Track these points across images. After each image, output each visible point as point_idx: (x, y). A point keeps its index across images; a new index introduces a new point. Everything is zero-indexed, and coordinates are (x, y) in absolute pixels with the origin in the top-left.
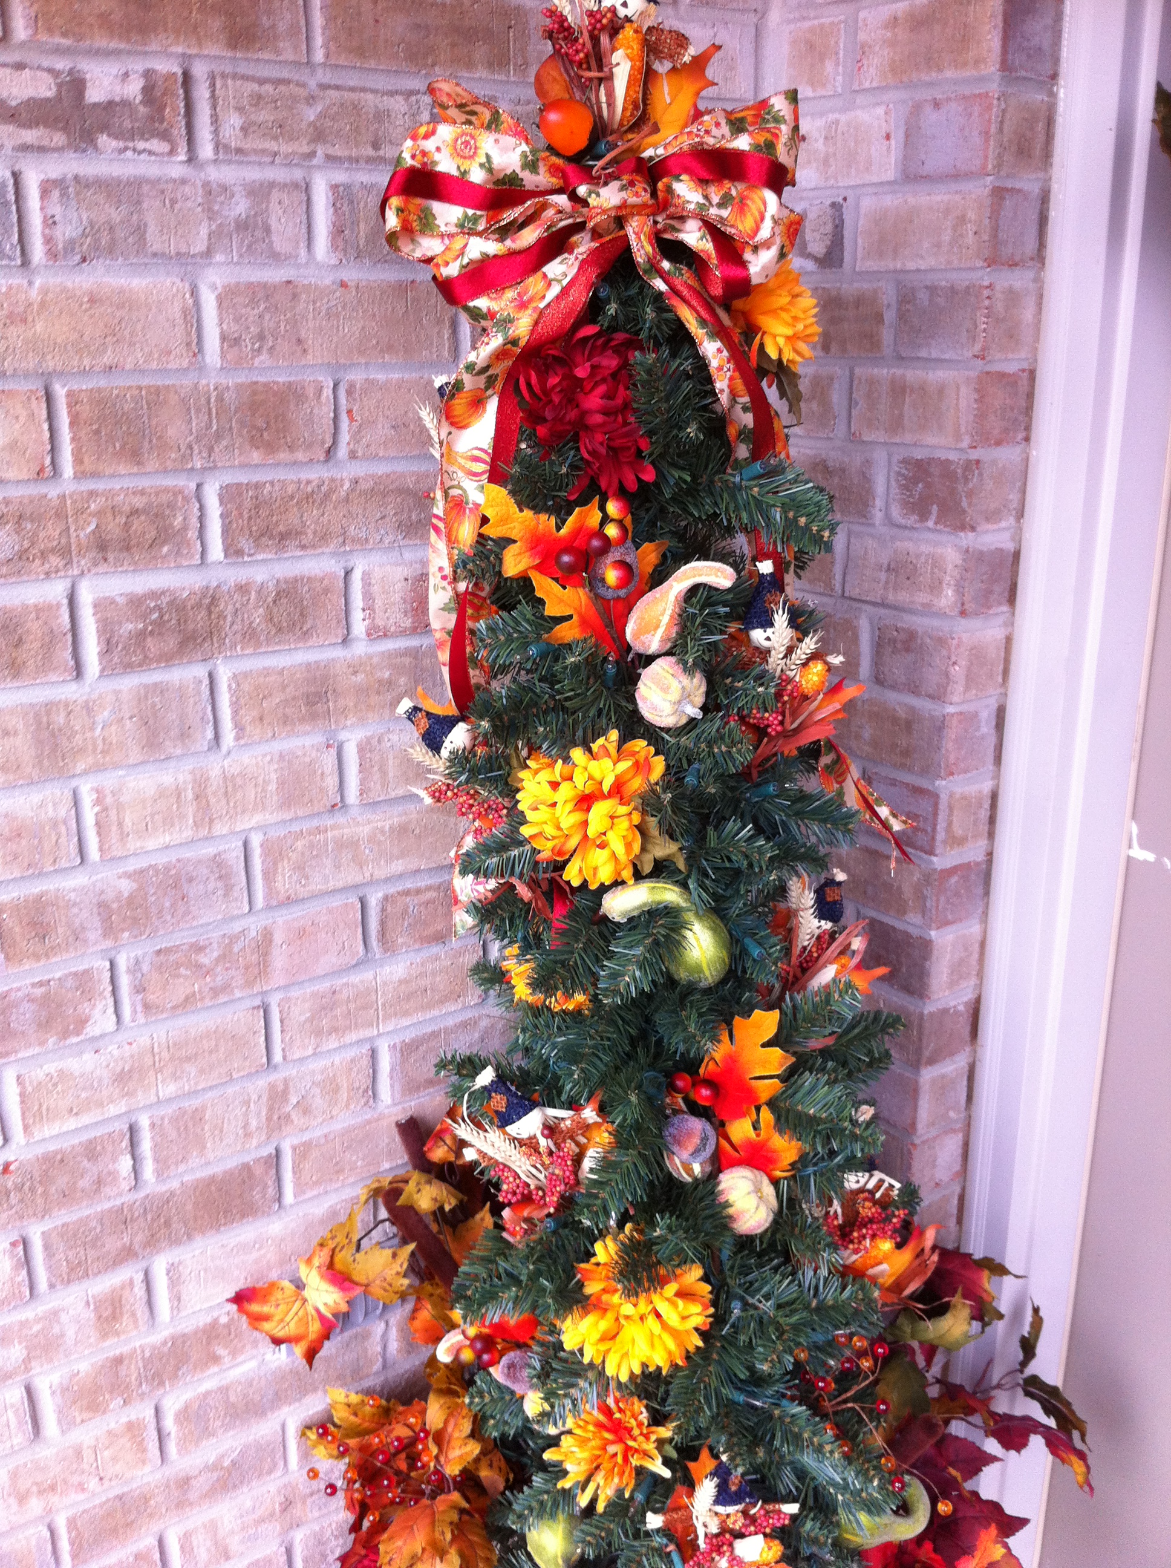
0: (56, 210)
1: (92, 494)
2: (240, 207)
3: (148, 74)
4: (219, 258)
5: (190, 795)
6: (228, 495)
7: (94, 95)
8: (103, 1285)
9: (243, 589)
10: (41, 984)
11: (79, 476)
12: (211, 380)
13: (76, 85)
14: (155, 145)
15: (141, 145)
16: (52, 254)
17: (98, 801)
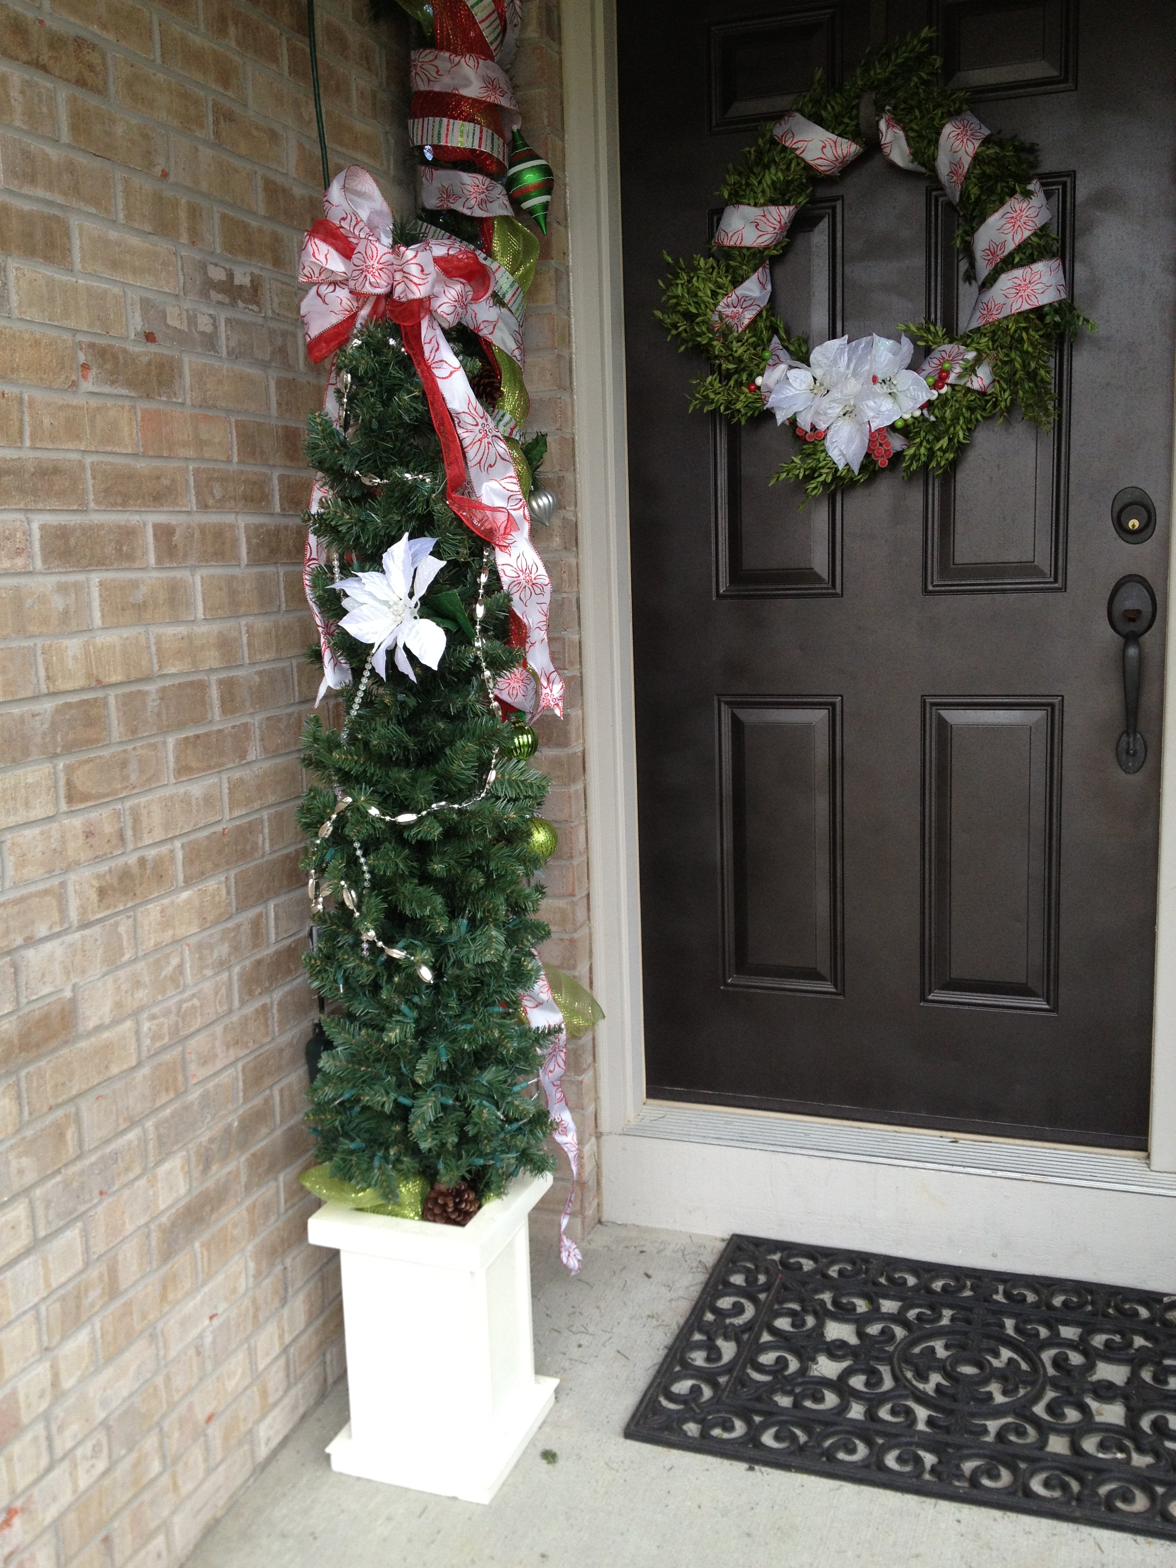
0: (229, 333)
1: (242, 472)
2: (279, 341)
3: (252, 274)
4: (274, 364)
5: (273, 633)
6: (282, 478)
7: (237, 282)
8: (251, 913)
9: (286, 528)
10: (233, 727)
11: (240, 462)
12: (274, 422)
13: (231, 276)
14: (255, 308)
15: (250, 307)
16: (229, 354)
17: (247, 632)
